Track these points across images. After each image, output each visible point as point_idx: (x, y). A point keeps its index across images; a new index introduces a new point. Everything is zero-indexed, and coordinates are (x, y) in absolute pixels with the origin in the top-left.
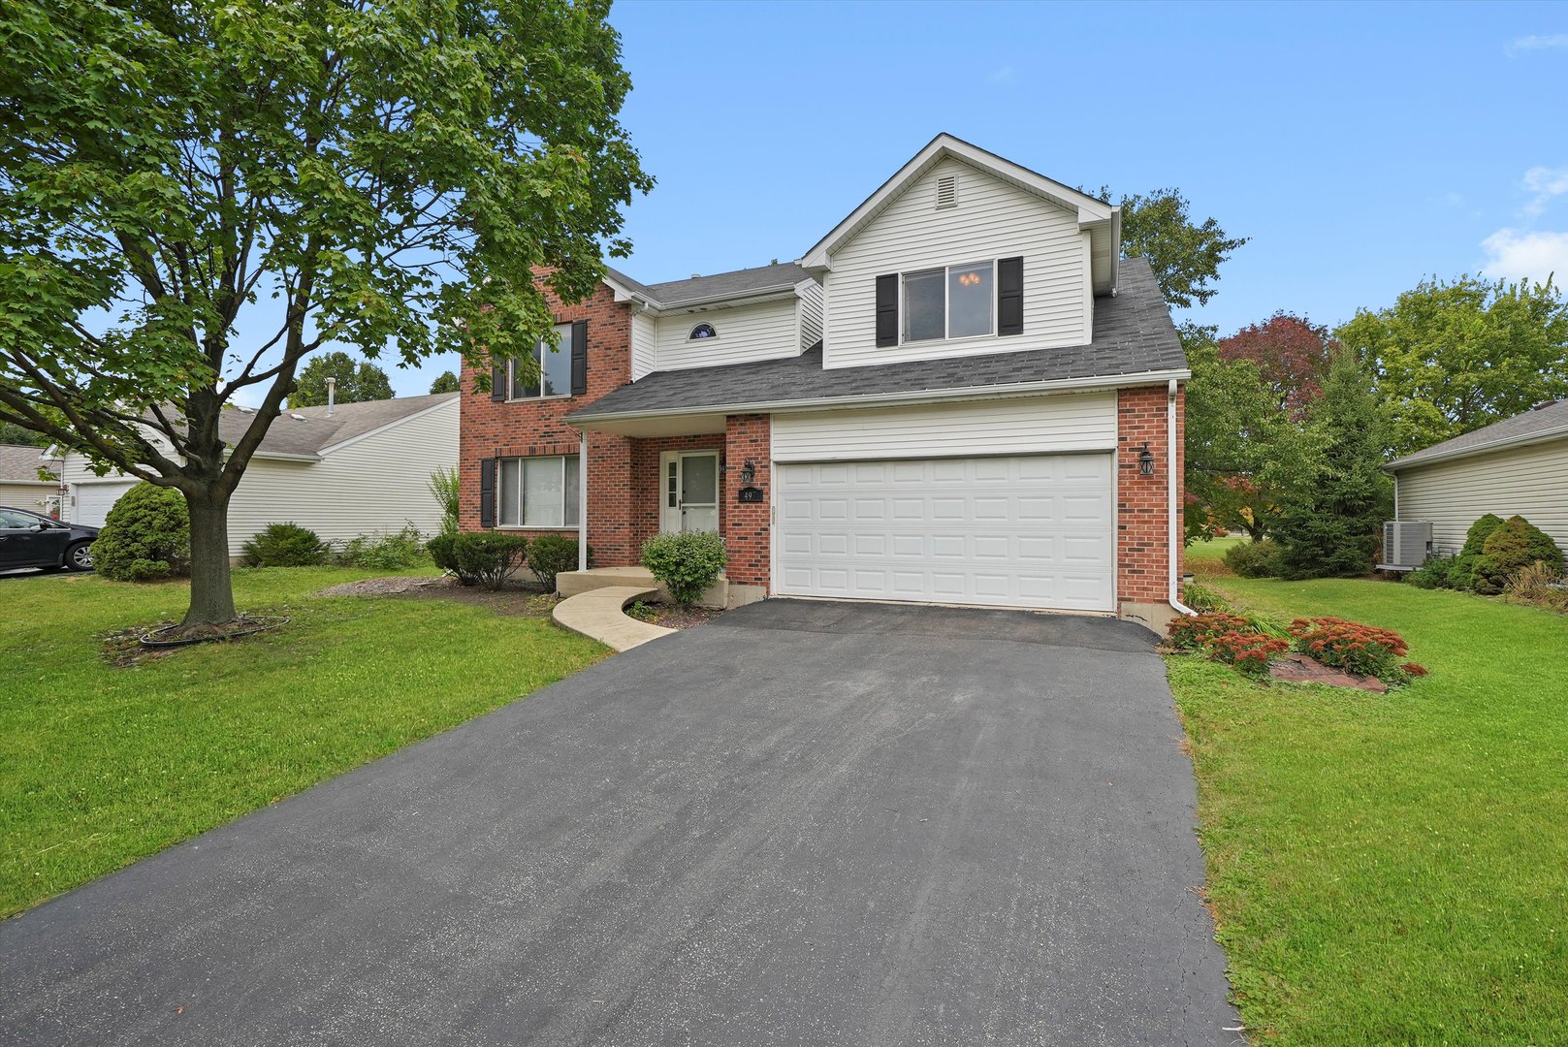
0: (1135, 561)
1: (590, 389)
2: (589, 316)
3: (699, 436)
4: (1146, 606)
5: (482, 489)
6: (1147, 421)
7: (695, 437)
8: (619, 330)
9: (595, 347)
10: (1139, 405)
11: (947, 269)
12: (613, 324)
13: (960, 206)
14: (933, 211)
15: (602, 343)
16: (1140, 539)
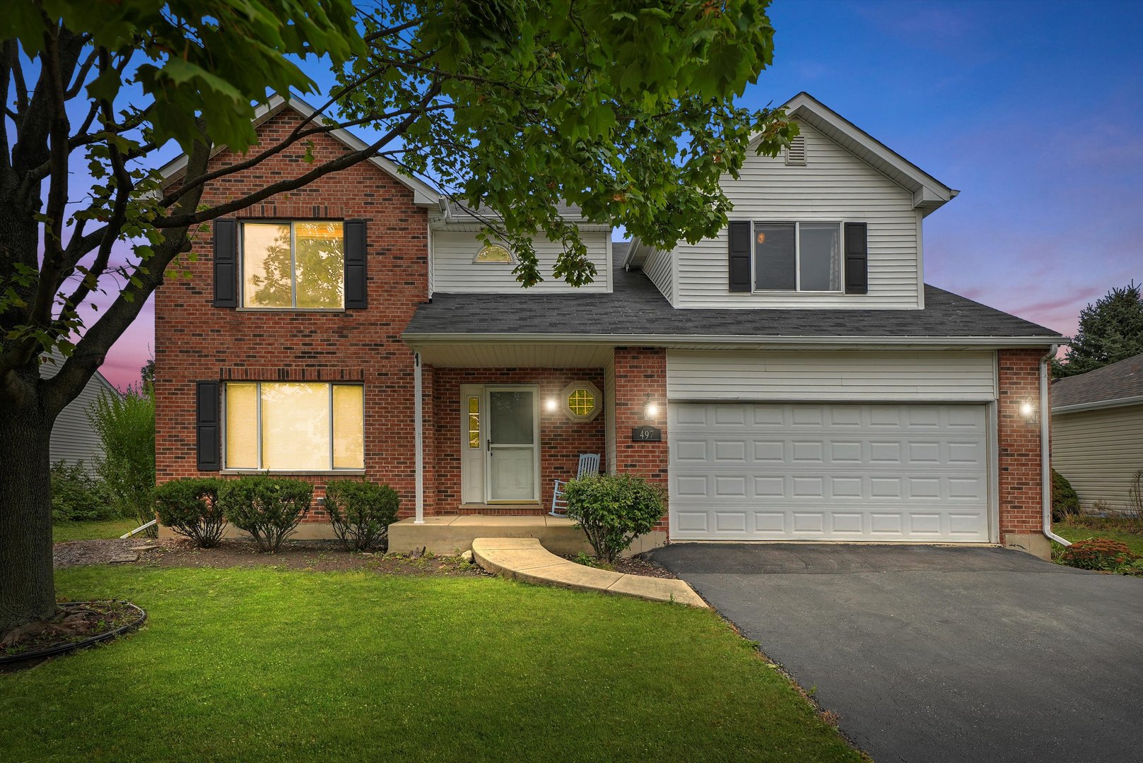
0: (1015, 498)
1: (372, 304)
2: (368, 216)
3: (514, 369)
4: (1024, 536)
5: (198, 419)
6: (1023, 378)
7: (509, 369)
8: (414, 238)
9: (378, 254)
10: (1016, 364)
11: (797, 224)
12: (404, 229)
13: (809, 166)
14: (783, 166)
15: (388, 250)
16: (1020, 479)
